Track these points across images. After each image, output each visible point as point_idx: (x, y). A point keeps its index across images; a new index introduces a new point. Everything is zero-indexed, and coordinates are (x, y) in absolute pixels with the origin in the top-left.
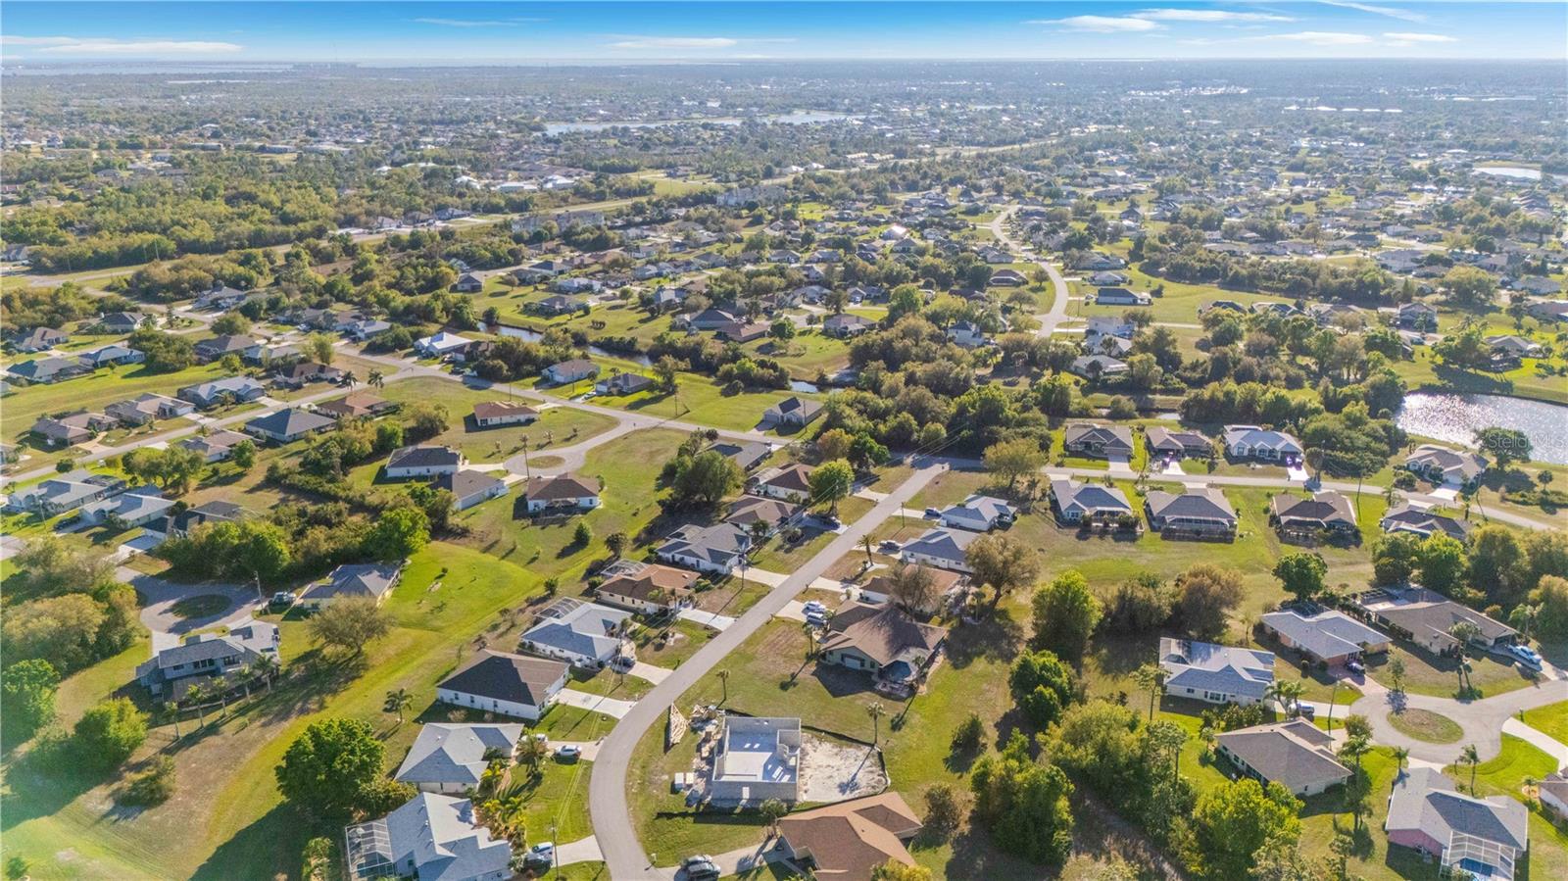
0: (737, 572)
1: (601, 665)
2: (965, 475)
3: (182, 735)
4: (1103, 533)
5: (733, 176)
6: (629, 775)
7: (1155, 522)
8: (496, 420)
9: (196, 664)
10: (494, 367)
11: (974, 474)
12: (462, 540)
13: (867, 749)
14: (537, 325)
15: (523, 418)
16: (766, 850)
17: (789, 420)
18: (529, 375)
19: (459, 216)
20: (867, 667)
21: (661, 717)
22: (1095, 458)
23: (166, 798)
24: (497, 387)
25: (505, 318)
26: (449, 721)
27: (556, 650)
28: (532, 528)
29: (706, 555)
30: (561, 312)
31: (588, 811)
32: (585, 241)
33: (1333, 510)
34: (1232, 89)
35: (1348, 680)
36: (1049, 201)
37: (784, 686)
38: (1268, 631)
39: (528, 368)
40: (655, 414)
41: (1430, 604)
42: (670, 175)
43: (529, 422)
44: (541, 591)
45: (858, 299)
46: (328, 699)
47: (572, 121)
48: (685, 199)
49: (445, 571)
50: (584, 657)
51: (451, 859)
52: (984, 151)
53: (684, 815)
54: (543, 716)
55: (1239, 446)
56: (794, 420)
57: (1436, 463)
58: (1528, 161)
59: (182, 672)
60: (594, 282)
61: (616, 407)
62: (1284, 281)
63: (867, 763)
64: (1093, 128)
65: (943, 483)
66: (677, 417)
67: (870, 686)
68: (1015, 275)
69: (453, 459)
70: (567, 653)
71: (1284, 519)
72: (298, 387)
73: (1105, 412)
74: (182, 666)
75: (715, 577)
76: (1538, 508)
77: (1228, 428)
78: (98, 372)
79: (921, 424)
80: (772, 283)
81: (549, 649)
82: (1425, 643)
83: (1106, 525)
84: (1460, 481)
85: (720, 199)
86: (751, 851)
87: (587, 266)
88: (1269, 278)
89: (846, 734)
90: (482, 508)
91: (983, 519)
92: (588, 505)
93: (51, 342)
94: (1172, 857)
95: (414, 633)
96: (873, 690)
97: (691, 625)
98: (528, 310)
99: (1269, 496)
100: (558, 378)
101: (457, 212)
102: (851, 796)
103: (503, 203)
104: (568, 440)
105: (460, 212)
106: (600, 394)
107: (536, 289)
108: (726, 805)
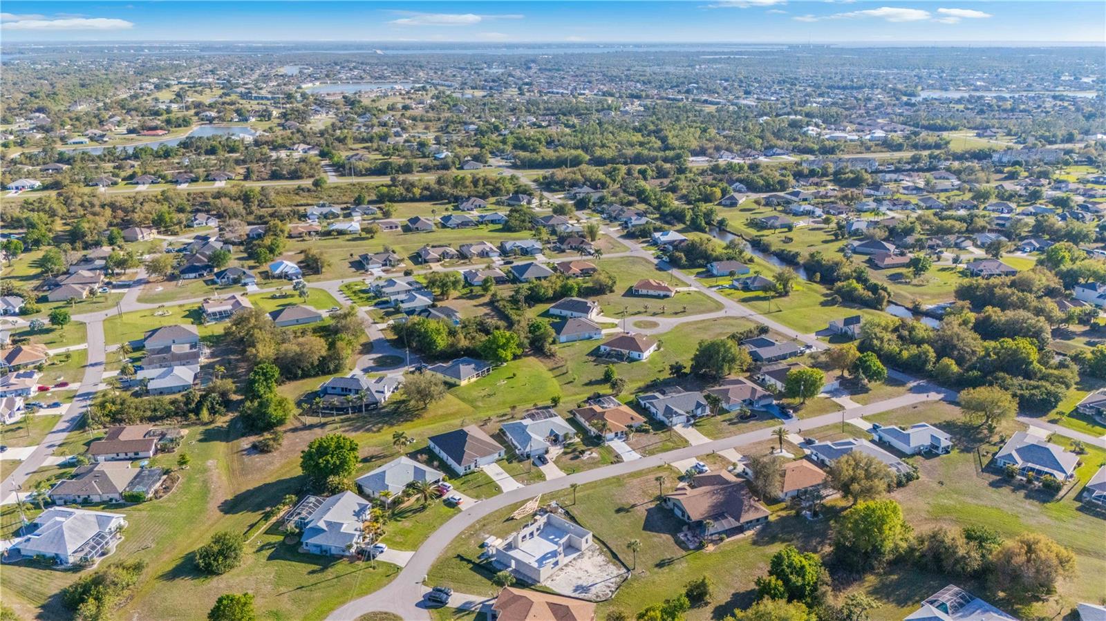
0: (678, 428)
1: (528, 457)
2: (949, 408)
3: (308, 423)
4: (1019, 487)
6: (472, 526)
7: (1087, 492)
8: (644, 292)
9: (342, 389)
10: (679, 257)
12: (546, 361)
13: (623, 571)
15: (662, 293)
16: (486, 603)
17: (846, 332)
18: (698, 266)
19: (779, 154)
20: (686, 518)
22: (1096, 425)
23: (270, 452)
25: (731, 226)
26: (415, 459)
27: (513, 439)
28: (590, 364)
29: (663, 409)
30: (772, 228)
31: (428, 537)
32: (846, 179)
37: (618, 511)
39: (701, 261)
40: (754, 308)
42: (978, 135)
43: (666, 296)
44: (549, 403)
45: (1028, 249)
46: (385, 428)
47: (946, 90)
49: (514, 375)
51: (323, 531)
53: (469, 561)
54: (466, 475)
59: (335, 391)
60: (817, 209)
61: (733, 298)
63: (613, 580)
65: (921, 408)
67: (674, 531)
69: (587, 310)
72: (563, 251)
74: (336, 388)
75: (660, 426)
78: (480, 226)
79: (939, 358)
80: (953, 226)
81: (510, 437)
83: (1030, 481)
86: (479, 599)
89: (620, 557)
90: (577, 344)
91: (908, 444)
92: (637, 357)
93: (476, 207)
95: (463, 405)
96: (674, 535)
97: (610, 450)
98: (751, 223)
100: (715, 272)
101: (779, 151)
102: (577, 596)
103: (816, 147)
104: (676, 313)
105: (782, 151)
106: (730, 287)
107: (773, 209)
108: (498, 567)
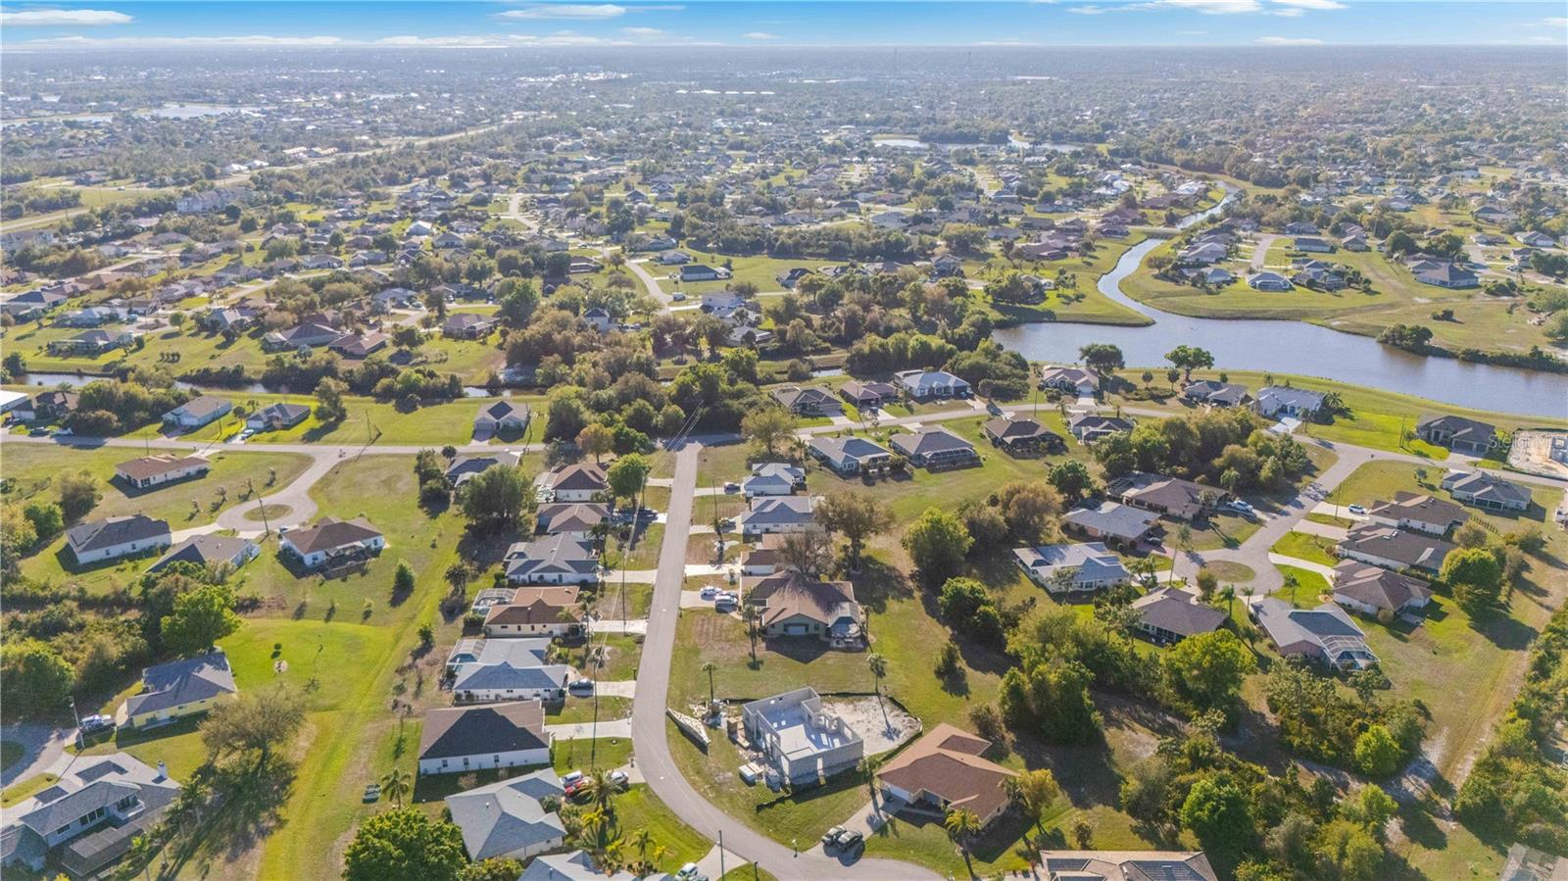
0: (604, 578)
1: (562, 694)
2: (722, 449)
4: (883, 477)
5: (168, 179)
6: (693, 784)
7: (918, 460)
9: (83, 820)
10: (98, 419)
11: (728, 447)
12: (256, 612)
13: (876, 698)
14: (85, 367)
15: (192, 470)
16: (880, 805)
18: (144, 423)
20: (812, 631)
21: (668, 725)
22: (816, 417)
24: (111, 442)
26: (462, 790)
27: (503, 692)
28: (328, 584)
29: (567, 567)
30: (107, 349)
31: (687, 826)
33: (1036, 427)
34: (613, 75)
35: (1154, 552)
36: (546, 188)
37: (753, 666)
38: (1074, 527)
39: (143, 415)
40: (346, 442)
41: (1165, 484)
43: (202, 473)
44: (413, 641)
45: (451, 298)
46: (280, 811)
48: (138, 208)
49: (278, 646)
50: (541, 691)
52: (434, 140)
53: (780, 801)
54: (552, 757)
55: (922, 389)
56: (512, 424)
57: (1068, 379)
58: (907, 133)
61: (292, 441)
62: (823, 246)
63: (887, 709)
64: (518, 115)
66: (373, 442)
67: (827, 646)
68: (589, 261)
69: (162, 528)
70: (517, 692)
71: (1009, 440)
73: (786, 376)
74: (67, 827)
75: (588, 587)
76: (1150, 402)
77: (900, 374)
79: (658, 408)
81: (493, 693)
82: (1179, 513)
83: (881, 469)
84: (1090, 389)
85: (182, 206)
86: (869, 809)
87: (82, 293)
88: (808, 245)
89: (847, 691)
92: (374, 546)
94: (1168, 709)
96: (832, 649)
97: (610, 636)
98: (53, 350)
99: (979, 423)
100: (187, 421)
104: (270, 484)
106: (259, 431)
107: (41, 326)
108: (809, 780)
